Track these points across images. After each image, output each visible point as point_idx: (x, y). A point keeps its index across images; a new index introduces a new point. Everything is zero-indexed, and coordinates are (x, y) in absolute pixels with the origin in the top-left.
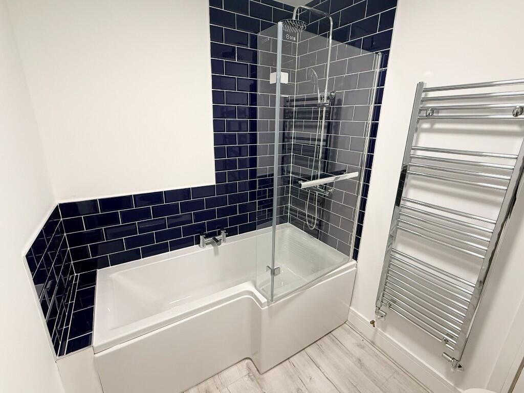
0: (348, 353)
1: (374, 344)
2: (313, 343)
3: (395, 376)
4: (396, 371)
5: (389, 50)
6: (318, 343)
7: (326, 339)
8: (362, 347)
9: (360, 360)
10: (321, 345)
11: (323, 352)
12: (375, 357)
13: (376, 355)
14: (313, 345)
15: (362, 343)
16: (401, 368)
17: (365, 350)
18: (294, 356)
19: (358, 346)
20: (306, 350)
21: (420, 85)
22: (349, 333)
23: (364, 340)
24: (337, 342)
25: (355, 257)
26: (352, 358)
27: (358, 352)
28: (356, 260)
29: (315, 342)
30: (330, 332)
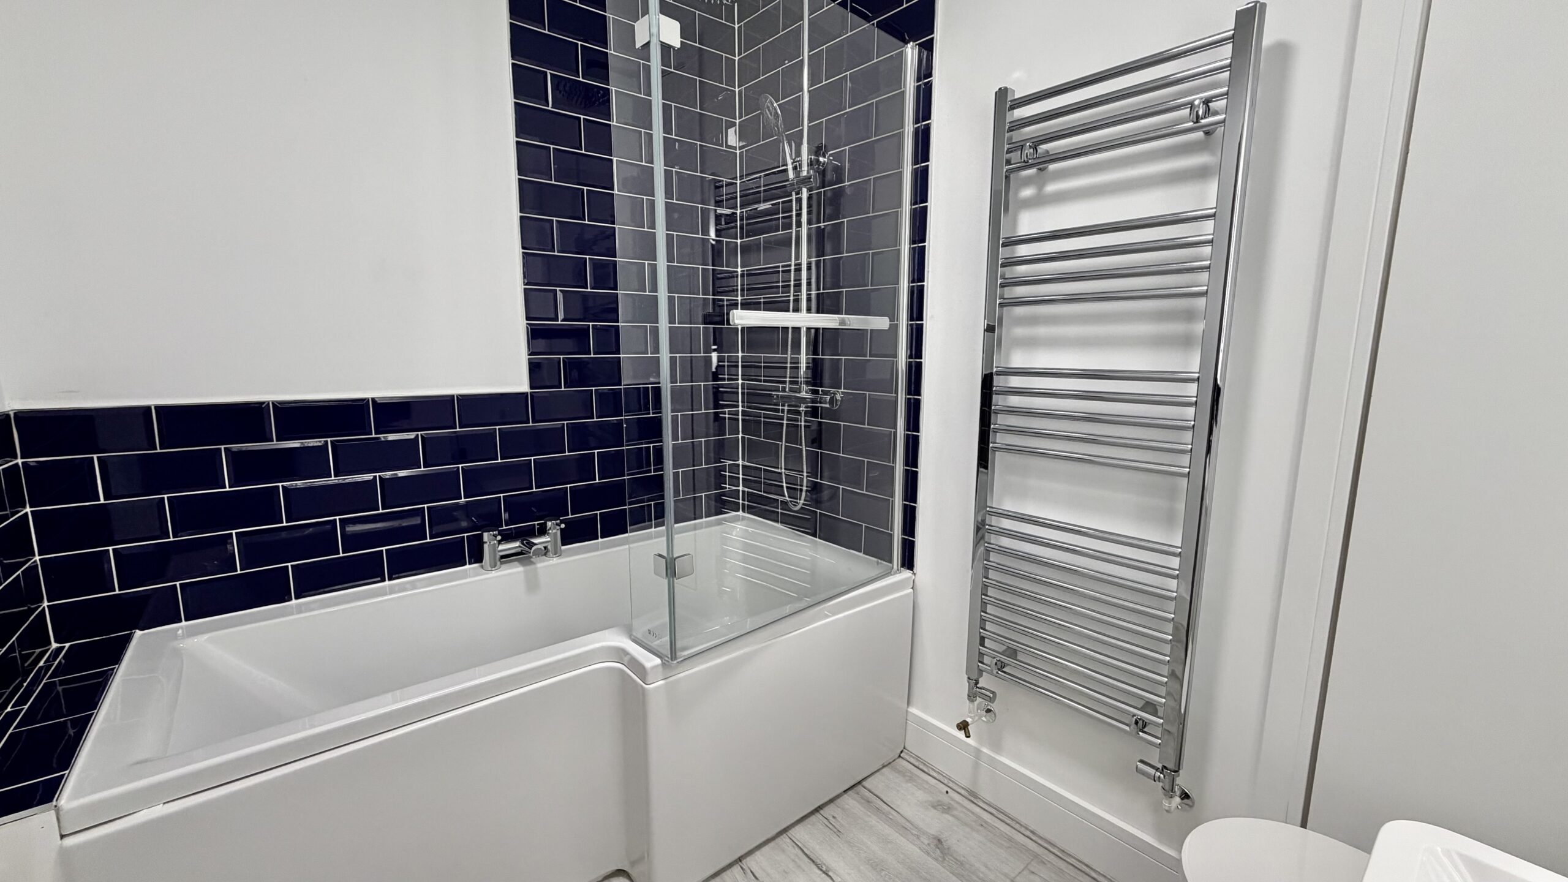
0: (906, 828)
1: (976, 797)
2: (812, 813)
3: (1035, 866)
4: (1036, 856)
5: (933, 38)
6: (826, 812)
7: (850, 802)
8: (947, 809)
9: (939, 841)
10: (834, 817)
11: (838, 833)
12: (981, 828)
13: (983, 824)
14: (813, 818)
15: (945, 799)
16: (1048, 845)
17: (953, 816)
18: (758, 853)
19: (934, 807)
20: (793, 832)
21: (1002, 94)
22: (911, 779)
23: (949, 790)
24: (880, 807)
25: (908, 562)
26: (918, 837)
27: (933, 822)
28: (912, 570)
29: (817, 810)
30: (860, 783)
